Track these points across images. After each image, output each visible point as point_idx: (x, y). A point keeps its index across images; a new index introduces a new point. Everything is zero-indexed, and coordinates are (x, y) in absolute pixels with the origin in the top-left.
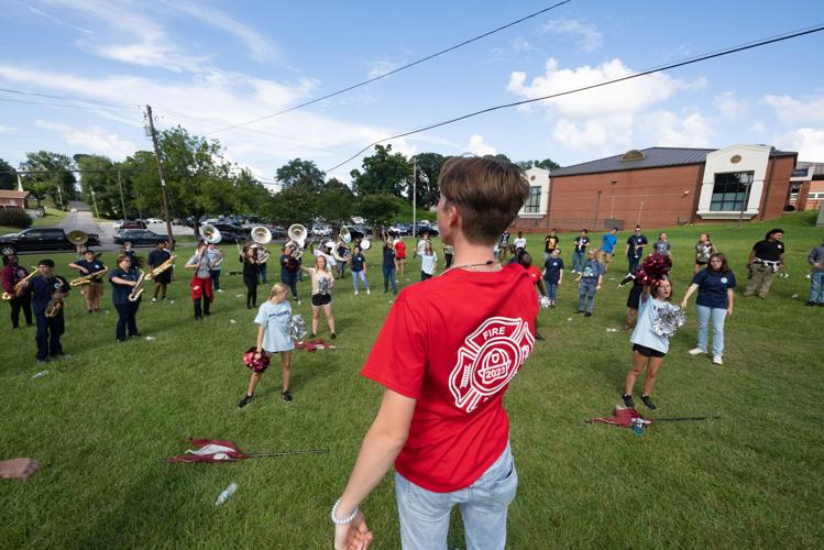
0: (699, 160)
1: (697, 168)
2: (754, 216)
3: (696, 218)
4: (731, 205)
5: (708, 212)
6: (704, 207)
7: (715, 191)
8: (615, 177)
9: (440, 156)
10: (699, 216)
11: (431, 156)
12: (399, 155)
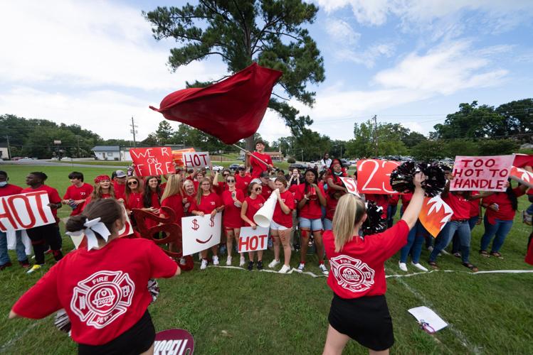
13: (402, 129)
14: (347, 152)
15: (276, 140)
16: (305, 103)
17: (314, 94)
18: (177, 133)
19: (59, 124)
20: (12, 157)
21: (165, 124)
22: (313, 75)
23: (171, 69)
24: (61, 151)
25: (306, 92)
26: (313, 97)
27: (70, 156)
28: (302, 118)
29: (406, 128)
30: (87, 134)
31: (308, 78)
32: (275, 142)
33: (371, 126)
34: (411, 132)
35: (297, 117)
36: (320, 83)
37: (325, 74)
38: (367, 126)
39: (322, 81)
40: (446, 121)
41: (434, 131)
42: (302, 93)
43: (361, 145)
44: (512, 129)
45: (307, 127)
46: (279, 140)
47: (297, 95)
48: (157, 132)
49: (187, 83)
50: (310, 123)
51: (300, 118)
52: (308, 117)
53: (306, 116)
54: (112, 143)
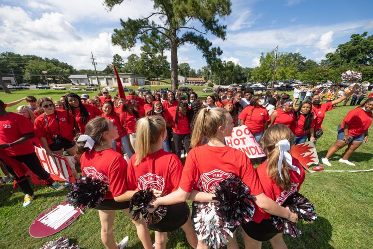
14: (252, 77)
15: (201, 69)
16: (218, 36)
17: (225, 27)
18: (127, 64)
19: (43, 58)
20: (19, 84)
21: (118, 57)
22: (221, 9)
23: (108, 8)
24: (49, 79)
25: (218, 26)
27: (56, 82)
29: (303, 56)
30: (65, 66)
31: (217, 12)
32: (200, 70)
34: (307, 59)
35: (210, 48)
36: (226, 16)
37: (231, 7)
38: (271, 55)
39: (229, 14)
40: (337, 50)
41: (325, 59)
42: (215, 27)
43: (263, 72)
45: (217, 57)
46: (203, 68)
47: (212, 29)
48: (112, 63)
49: (121, 20)
50: (220, 53)
51: (213, 49)
52: (219, 48)
53: (217, 47)
54: (83, 72)
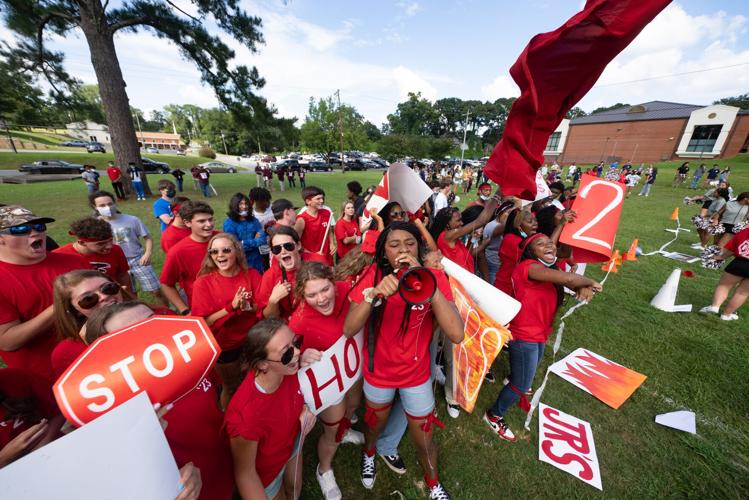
0: (685, 115)
1: (682, 122)
2: (717, 156)
3: (674, 156)
4: (701, 148)
5: (685, 152)
6: (682, 149)
7: (693, 138)
8: (621, 126)
9: (459, 101)
10: (677, 156)
11: (452, 100)
12: (425, 101)
13: (357, 115)
17: (259, 22)
26: (258, 29)
28: (243, 70)
29: (361, 114)
32: (157, 114)
33: (332, 106)
34: (365, 120)
38: (327, 105)
41: (387, 122)
42: (231, 12)
44: (442, 127)
45: (253, 89)
47: (220, 14)
50: (261, 84)
51: (240, 69)
52: (255, 71)
53: (250, 69)
